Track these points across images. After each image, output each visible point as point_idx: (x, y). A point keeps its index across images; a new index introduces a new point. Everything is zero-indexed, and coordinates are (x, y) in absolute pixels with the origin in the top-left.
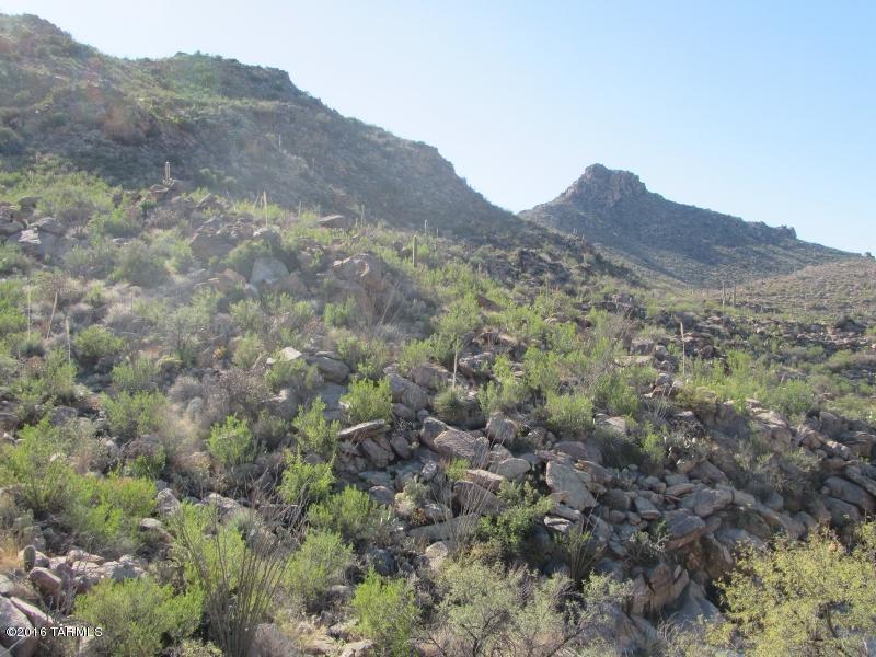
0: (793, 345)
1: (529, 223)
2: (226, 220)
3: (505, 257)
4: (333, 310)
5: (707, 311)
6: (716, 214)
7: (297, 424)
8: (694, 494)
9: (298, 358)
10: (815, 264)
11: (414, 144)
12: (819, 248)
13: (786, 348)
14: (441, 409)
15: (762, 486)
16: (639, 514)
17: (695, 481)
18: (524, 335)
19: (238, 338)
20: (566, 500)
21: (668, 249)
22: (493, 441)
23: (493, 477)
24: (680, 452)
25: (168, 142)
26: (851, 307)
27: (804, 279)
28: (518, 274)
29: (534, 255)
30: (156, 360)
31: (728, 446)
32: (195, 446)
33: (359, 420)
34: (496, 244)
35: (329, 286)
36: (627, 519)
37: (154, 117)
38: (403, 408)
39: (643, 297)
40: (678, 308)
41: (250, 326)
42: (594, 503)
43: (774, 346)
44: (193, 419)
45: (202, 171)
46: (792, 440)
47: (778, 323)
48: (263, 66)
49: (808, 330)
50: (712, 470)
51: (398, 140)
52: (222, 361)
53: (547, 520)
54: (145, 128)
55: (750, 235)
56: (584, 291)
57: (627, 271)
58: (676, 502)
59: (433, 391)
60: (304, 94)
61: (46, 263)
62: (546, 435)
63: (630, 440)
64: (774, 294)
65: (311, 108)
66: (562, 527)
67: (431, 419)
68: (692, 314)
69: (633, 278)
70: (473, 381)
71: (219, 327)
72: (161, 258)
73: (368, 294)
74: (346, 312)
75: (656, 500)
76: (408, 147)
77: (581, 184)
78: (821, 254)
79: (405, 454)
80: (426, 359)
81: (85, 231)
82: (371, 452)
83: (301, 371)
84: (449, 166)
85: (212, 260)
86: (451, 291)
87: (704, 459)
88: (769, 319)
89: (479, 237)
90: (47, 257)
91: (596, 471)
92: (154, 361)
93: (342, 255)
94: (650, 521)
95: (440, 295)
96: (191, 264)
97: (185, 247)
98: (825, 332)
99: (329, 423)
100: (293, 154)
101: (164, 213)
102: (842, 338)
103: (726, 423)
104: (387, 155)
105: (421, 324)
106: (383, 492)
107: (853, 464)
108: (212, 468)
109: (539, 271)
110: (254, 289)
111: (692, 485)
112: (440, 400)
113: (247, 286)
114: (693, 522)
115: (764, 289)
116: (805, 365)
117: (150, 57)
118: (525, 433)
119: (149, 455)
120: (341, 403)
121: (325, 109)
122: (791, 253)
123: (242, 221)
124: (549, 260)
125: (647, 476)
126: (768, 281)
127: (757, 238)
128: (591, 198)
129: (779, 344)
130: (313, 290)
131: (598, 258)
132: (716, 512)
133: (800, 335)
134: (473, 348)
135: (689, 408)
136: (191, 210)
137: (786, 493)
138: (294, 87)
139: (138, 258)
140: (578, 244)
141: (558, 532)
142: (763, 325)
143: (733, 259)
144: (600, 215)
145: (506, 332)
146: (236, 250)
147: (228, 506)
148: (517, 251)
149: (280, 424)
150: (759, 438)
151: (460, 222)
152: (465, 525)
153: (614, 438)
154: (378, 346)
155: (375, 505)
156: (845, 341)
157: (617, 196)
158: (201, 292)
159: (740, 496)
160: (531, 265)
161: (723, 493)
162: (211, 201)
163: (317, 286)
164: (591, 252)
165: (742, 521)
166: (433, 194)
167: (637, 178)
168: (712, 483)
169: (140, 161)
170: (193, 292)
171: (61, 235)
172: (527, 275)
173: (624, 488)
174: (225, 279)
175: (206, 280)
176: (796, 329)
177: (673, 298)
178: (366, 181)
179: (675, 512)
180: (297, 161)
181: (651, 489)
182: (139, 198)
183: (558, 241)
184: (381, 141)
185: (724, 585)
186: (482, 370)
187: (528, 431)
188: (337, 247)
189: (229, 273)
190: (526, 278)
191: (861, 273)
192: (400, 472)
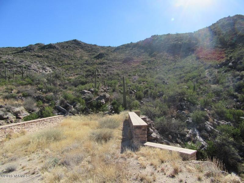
61: (233, 69)
81: (242, 61)
90: (233, 68)
171: (237, 63)
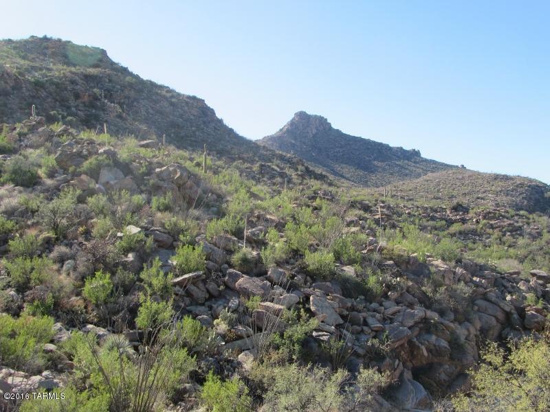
0: (428, 221)
1: (264, 147)
2: (77, 143)
3: (251, 168)
4: (157, 200)
5: (376, 201)
6: (374, 142)
7: (143, 275)
8: (402, 313)
9: (140, 232)
10: (432, 172)
11: (189, 97)
12: (434, 162)
13: (424, 222)
14: (237, 264)
15: (441, 307)
16: (370, 328)
17: (401, 305)
18: (282, 216)
19: (94, 220)
20: (325, 320)
21: (346, 163)
22: (273, 284)
23: (278, 307)
24: (390, 287)
25: (27, 94)
26: (456, 197)
27: (427, 181)
28: (259, 179)
29: (269, 167)
30: (39, 235)
31: (417, 283)
32: (72, 293)
33: (184, 272)
34: (245, 161)
35: (153, 185)
36: (362, 331)
37: (17, 77)
38: (211, 263)
39: (337, 192)
40: (359, 198)
41: (102, 212)
42: (341, 321)
43: (417, 221)
44: (68, 274)
45: (52, 113)
46: (454, 277)
47: (418, 207)
48: (89, 46)
49: (436, 211)
50: (410, 298)
51: (179, 94)
52: (83, 236)
53: (314, 334)
54: (11, 85)
55: (394, 155)
56: (301, 189)
57: (325, 176)
58: (391, 319)
59: (230, 252)
60: (117, 64)
62: (306, 279)
63: (359, 280)
64: (410, 190)
65: (122, 73)
66: (325, 338)
67: (231, 270)
68: (367, 202)
69: (329, 181)
70: (254, 245)
71: (81, 213)
72: (36, 168)
73: (179, 190)
74: (167, 201)
75: (379, 318)
76: (187, 100)
77: (292, 123)
78: (435, 166)
79: (216, 293)
80: (222, 231)
82: (194, 293)
83: (142, 240)
84: (212, 112)
85: (71, 169)
86: (230, 188)
87: (405, 291)
88: (413, 205)
89: (233, 156)
91: (341, 301)
92: (37, 236)
93: (160, 165)
94: (376, 331)
95: (224, 190)
96: (56, 172)
97: (51, 160)
98: (446, 212)
99: (166, 274)
100: (111, 103)
101: (33, 138)
102: (456, 215)
103: (414, 268)
104: (172, 104)
105: (215, 209)
106: (206, 320)
107: (490, 291)
108: (86, 307)
109: (272, 177)
110: (102, 188)
111: (400, 308)
112: (236, 258)
113: (97, 186)
114: (403, 331)
115: (405, 187)
116: (436, 232)
117: (12, 39)
118: (293, 277)
119: (42, 300)
120: (170, 262)
121: (131, 74)
122: (418, 165)
123: (88, 144)
124: (278, 170)
125: (371, 303)
126: (406, 182)
127: (398, 157)
128: (298, 132)
129: (420, 220)
130: (143, 188)
131: (307, 168)
132: (416, 324)
133: (431, 214)
134: (251, 224)
135: (391, 259)
136: (53, 136)
137: (456, 311)
138: (110, 59)
139: (20, 168)
140: (295, 160)
141: (323, 341)
142: (410, 208)
143: (384, 169)
144: (304, 143)
145: (270, 214)
146: (87, 162)
147: (101, 333)
148: (258, 165)
149: (131, 276)
150: (436, 277)
151: (221, 147)
152: (262, 339)
153: (348, 279)
154: (191, 223)
155: (204, 328)
156: (458, 217)
157: (314, 131)
158: (66, 189)
159: (429, 313)
160: (267, 173)
161: (419, 312)
162: (65, 131)
163: (145, 185)
164: (303, 165)
165: (433, 329)
166: (203, 129)
167: (326, 120)
168: (411, 306)
169: (9, 106)
170: (59, 190)
172: (265, 179)
173: (359, 311)
174: (81, 181)
175: (68, 181)
176: (429, 211)
177: (354, 193)
178: (159, 120)
179: (392, 325)
180: (114, 107)
181: (374, 311)
182: (15, 129)
183: (282, 158)
184: (168, 95)
185: (473, 373)
186: (260, 238)
187: (295, 276)
188: (155, 160)
189: (84, 177)
190: (264, 181)
191: (460, 177)
192: (215, 306)
